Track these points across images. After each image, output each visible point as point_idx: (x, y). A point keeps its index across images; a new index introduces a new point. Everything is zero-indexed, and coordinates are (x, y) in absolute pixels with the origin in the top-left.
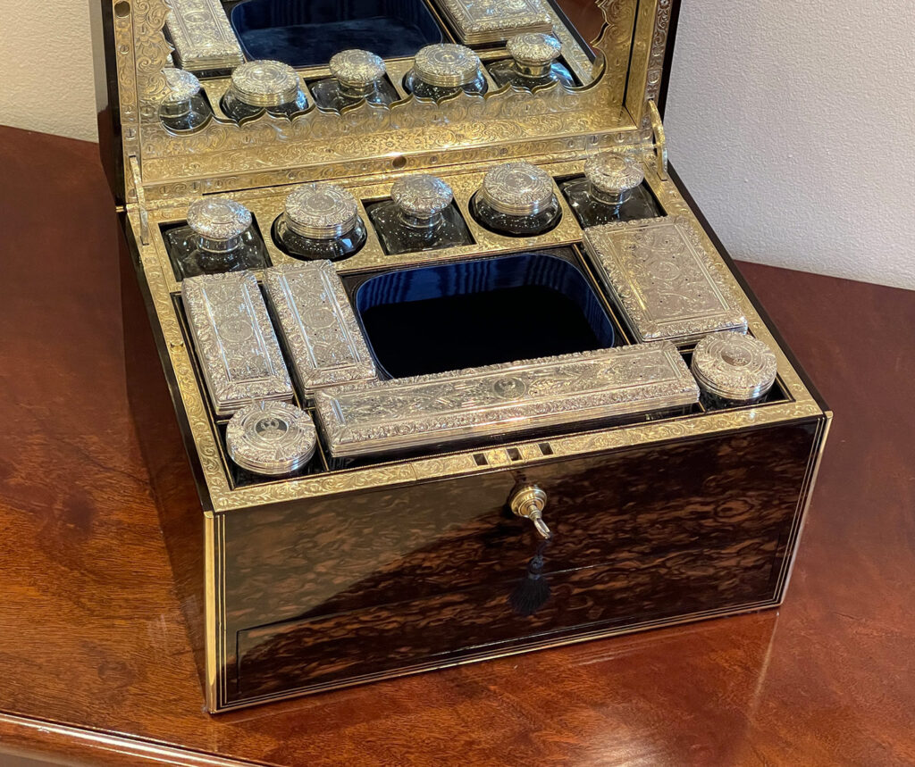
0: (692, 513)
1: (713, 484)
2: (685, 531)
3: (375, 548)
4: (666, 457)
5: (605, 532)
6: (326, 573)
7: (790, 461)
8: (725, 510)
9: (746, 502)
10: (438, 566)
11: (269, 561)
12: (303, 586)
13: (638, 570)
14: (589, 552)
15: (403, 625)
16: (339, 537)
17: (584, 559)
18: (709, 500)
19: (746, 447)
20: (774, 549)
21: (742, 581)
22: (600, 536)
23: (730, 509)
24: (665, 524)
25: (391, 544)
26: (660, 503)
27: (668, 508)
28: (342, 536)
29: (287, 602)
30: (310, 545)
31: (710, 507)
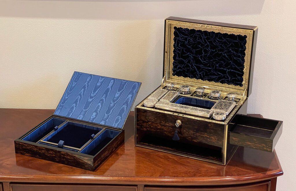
0: (206, 136)
1: (208, 131)
3: (157, 123)
5: (191, 134)
6: (150, 124)
7: (221, 132)
8: (211, 138)
10: (166, 130)
12: (147, 126)
14: (189, 137)
23: (212, 138)
24: (201, 137)
25: (159, 123)
26: (200, 132)
27: (201, 134)
29: (144, 128)
31: (208, 137)
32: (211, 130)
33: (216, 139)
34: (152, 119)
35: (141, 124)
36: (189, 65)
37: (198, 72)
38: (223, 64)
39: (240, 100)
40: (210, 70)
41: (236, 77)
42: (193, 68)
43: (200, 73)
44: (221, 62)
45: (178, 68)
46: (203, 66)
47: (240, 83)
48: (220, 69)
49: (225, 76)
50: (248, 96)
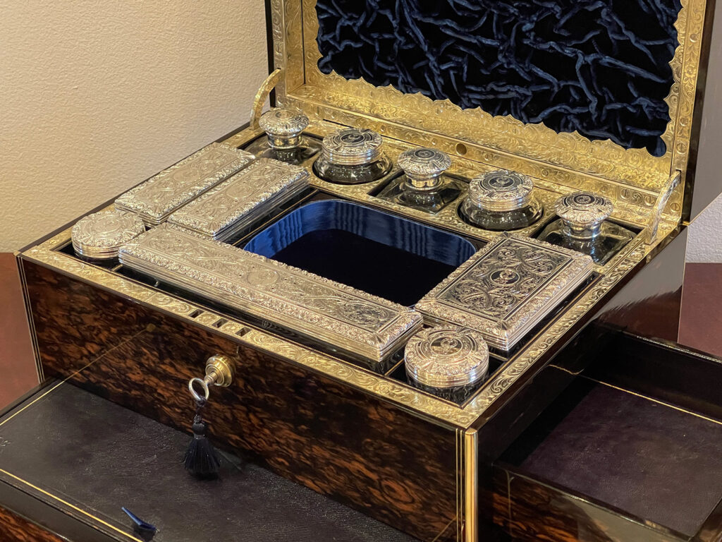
0: (359, 472)
1: (371, 449)
2: (357, 490)
3: (121, 351)
4: (323, 391)
5: (288, 446)
6: (95, 356)
8: (389, 487)
9: (406, 490)
10: (168, 398)
11: (56, 319)
12: (82, 358)
14: (280, 460)
16: (95, 324)
17: (278, 466)
18: (371, 465)
19: (393, 423)
22: (285, 447)
23: (394, 491)
25: (131, 353)
26: (330, 442)
27: (337, 452)
28: (98, 324)
29: (75, 367)
30: (79, 320)
31: (374, 476)
32: (386, 446)
33: (413, 501)
34: (100, 331)
35: (57, 345)
36: (390, 17)
37: (432, 59)
38: (558, 21)
39: (638, 238)
40: (491, 53)
41: (630, 99)
42: (407, 36)
43: (444, 67)
44: (549, 5)
45: (337, 32)
46: (453, 25)
47: (655, 134)
48: (543, 51)
49: (566, 87)
50: (687, 217)
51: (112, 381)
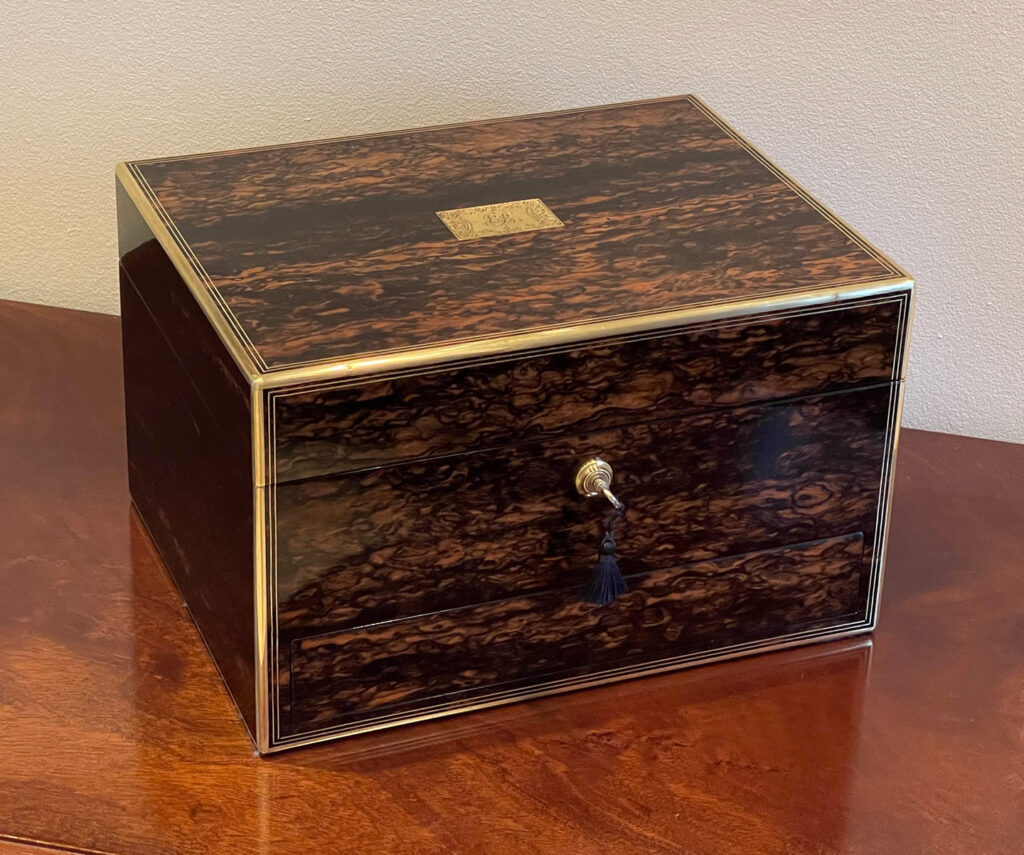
0: (768, 500)
1: (788, 463)
2: (762, 524)
3: (433, 534)
4: (735, 426)
5: (676, 523)
6: (383, 566)
7: (867, 435)
8: (803, 498)
9: (824, 487)
10: (502, 560)
11: (323, 547)
12: (358, 582)
13: (716, 574)
14: (661, 548)
15: (467, 640)
16: (395, 517)
17: (657, 558)
18: (785, 483)
19: (818, 416)
20: (860, 552)
21: (829, 593)
22: (671, 527)
23: (808, 497)
24: (740, 513)
25: (450, 529)
26: (735, 486)
27: (742, 492)
28: (399, 516)
29: (343, 603)
30: (365, 527)
31: (787, 495)
32: (807, 448)
33: (831, 495)
34: (401, 524)
51: (407, 587)
